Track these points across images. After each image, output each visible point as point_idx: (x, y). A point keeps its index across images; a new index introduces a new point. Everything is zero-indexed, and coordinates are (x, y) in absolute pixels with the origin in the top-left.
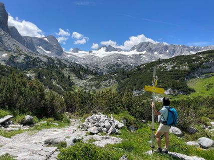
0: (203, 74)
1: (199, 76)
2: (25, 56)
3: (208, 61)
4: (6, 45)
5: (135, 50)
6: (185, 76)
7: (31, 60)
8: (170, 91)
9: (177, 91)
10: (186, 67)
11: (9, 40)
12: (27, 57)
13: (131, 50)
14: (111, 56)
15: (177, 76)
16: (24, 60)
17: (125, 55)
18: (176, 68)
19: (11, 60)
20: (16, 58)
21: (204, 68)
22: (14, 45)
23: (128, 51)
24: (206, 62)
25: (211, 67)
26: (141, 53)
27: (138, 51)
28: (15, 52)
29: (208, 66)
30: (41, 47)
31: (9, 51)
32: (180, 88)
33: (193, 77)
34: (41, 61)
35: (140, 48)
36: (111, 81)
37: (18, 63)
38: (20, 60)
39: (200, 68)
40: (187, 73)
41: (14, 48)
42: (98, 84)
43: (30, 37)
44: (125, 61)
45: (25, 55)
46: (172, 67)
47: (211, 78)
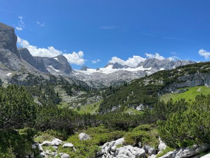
0: (178, 89)
1: (174, 91)
2: (28, 75)
3: (183, 75)
4: (12, 65)
5: (142, 66)
6: (158, 91)
7: (34, 78)
8: (141, 107)
9: (147, 107)
10: (161, 82)
11: (15, 60)
12: (30, 75)
13: (138, 66)
14: (116, 72)
15: (150, 91)
16: (26, 78)
17: (130, 72)
18: (153, 83)
19: (15, 79)
20: (19, 77)
21: (179, 82)
22: (20, 64)
23: (134, 68)
24: (181, 76)
25: (186, 81)
26: (146, 69)
27: (144, 67)
28: (19, 71)
29: (183, 80)
30: (51, 66)
31: (14, 70)
32: (150, 104)
33: (167, 92)
34: (43, 79)
35: (146, 64)
36: (98, 97)
37: (20, 82)
38: (23, 78)
39: (174, 83)
40: (160, 88)
41: (19, 67)
42: (85, 100)
43: (41, 58)
44: (129, 78)
45: (29, 73)
46: (149, 82)
47: (185, 93)
